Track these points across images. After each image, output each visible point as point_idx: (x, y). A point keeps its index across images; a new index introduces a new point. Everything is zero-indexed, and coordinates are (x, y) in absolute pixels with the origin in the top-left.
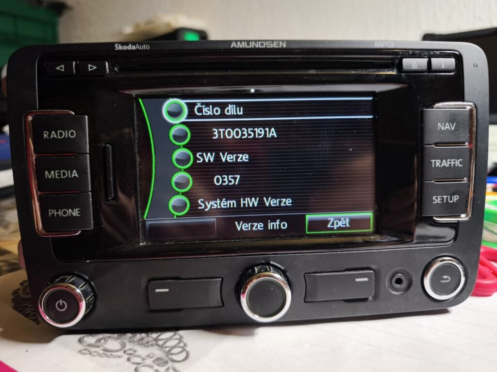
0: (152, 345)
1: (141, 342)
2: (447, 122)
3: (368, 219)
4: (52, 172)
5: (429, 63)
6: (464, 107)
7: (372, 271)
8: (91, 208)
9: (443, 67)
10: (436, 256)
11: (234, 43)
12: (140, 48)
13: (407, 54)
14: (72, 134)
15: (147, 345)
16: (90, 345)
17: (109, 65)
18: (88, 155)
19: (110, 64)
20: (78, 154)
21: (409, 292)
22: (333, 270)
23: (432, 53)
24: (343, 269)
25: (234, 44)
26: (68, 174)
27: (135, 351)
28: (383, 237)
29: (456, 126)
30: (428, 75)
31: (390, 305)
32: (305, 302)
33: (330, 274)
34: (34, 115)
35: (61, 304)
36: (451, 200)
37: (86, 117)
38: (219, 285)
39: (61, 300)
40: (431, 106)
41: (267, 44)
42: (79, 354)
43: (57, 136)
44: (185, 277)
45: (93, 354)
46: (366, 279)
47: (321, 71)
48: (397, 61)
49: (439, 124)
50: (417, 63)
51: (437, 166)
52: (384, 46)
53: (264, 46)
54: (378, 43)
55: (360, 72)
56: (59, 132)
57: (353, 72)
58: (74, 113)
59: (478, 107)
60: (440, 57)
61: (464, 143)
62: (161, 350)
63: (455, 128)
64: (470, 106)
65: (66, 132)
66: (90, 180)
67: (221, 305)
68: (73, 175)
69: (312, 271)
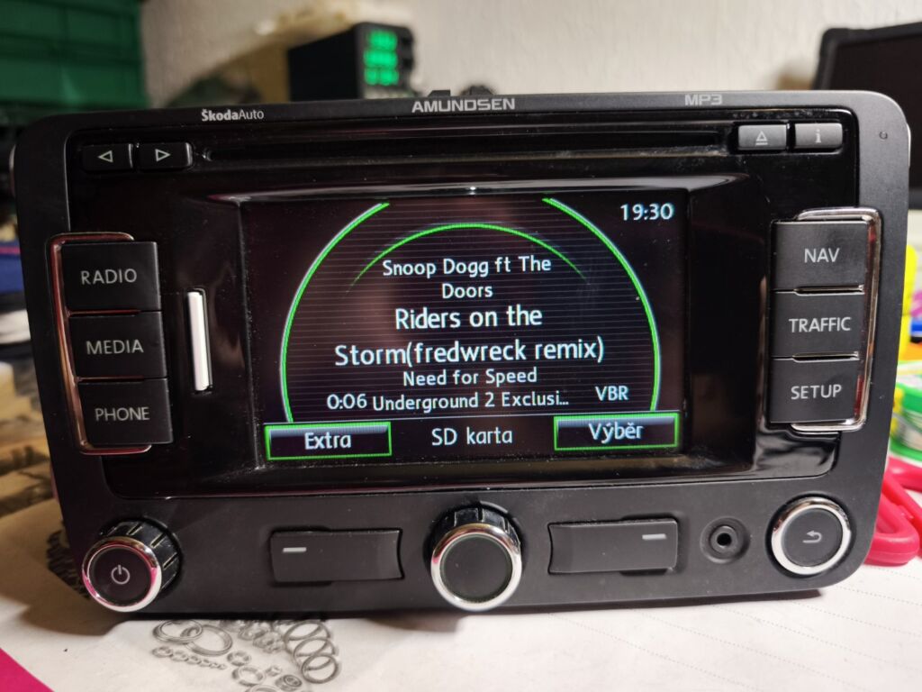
0: (277, 649)
1: (259, 639)
2: (822, 247)
3: (670, 426)
4: (99, 343)
5: (791, 133)
6: (858, 216)
7: (674, 522)
8: (168, 406)
9: (818, 141)
10: (794, 496)
11: (417, 103)
12: (246, 116)
13: (748, 117)
14: (130, 276)
15: (268, 648)
16: (171, 641)
17: (192, 149)
18: (159, 313)
19: (195, 148)
20: (143, 311)
21: (742, 560)
22: (600, 519)
23: (797, 114)
24: (620, 517)
25: (418, 106)
26: (125, 346)
27: (247, 659)
28: (696, 461)
29: (838, 256)
30: (788, 156)
31: (708, 582)
32: (549, 573)
33: (595, 525)
34: (63, 242)
35: (120, 573)
36: (826, 393)
37: (155, 244)
38: (395, 542)
39: (119, 566)
40: (791, 216)
41: (479, 104)
42: (152, 657)
43: (104, 278)
44: (335, 528)
45: (175, 656)
46: (662, 536)
47: (581, 153)
48: (728, 131)
49: (807, 251)
50: (766, 135)
51: (800, 331)
52: (703, 102)
53: (474, 108)
54: (692, 96)
55: (655, 154)
56: (107, 271)
57: (643, 154)
58: (132, 238)
59: (886, 217)
60: (813, 122)
61: (857, 286)
62: (292, 660)
63: (837, 259)
64: (871, 214)
65: (120, 272)
66: (164, 356)
67: (400, 576)
68: (134, 349)
69: (563, 521)
